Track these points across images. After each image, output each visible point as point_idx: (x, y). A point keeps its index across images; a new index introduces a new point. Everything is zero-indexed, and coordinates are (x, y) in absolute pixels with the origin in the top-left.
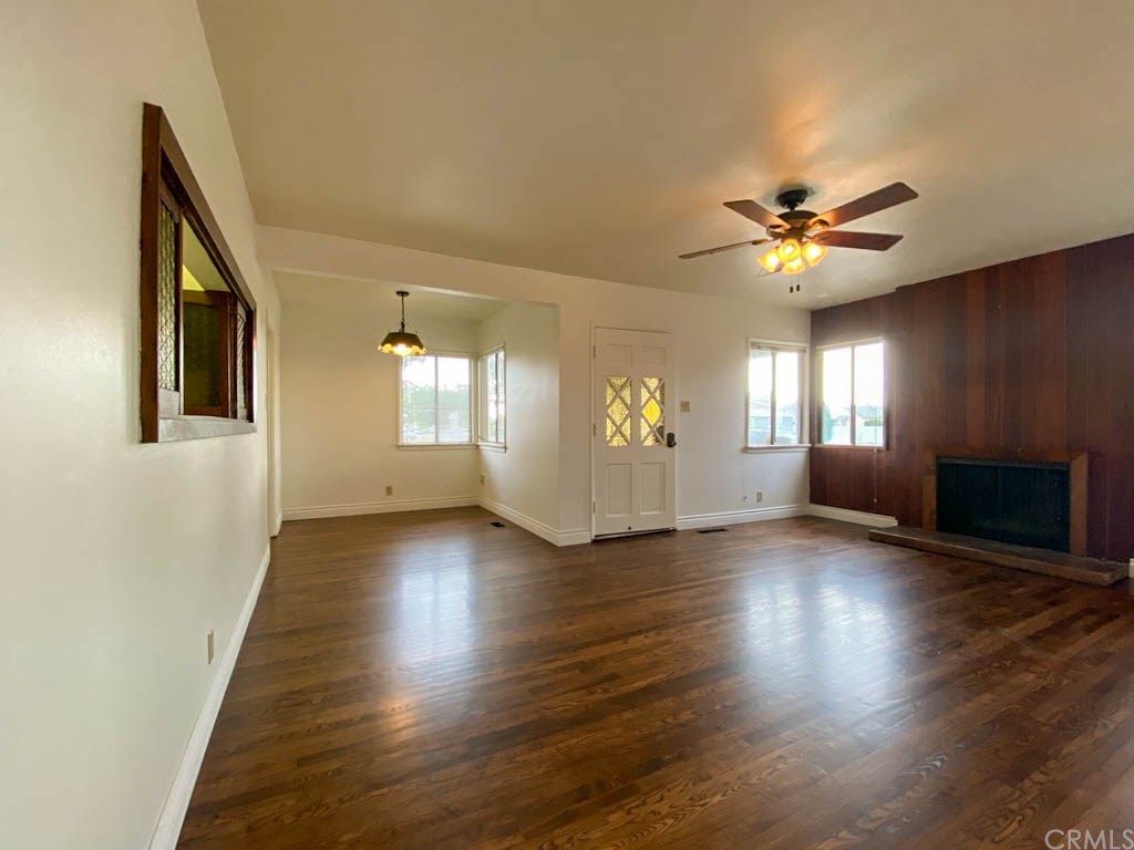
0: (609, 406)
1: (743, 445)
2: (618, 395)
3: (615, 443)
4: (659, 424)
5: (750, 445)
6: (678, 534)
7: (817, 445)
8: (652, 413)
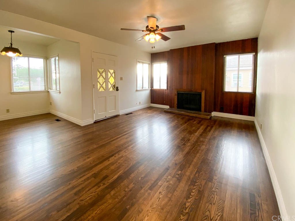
0: (98, 78)
1: (136, 89)
2: (101, 75)
3: (100, 90)
4: (114, 84)
5: (138, 89)
6: (120, 116)
7: (152, 89)
8: (112, 80)
